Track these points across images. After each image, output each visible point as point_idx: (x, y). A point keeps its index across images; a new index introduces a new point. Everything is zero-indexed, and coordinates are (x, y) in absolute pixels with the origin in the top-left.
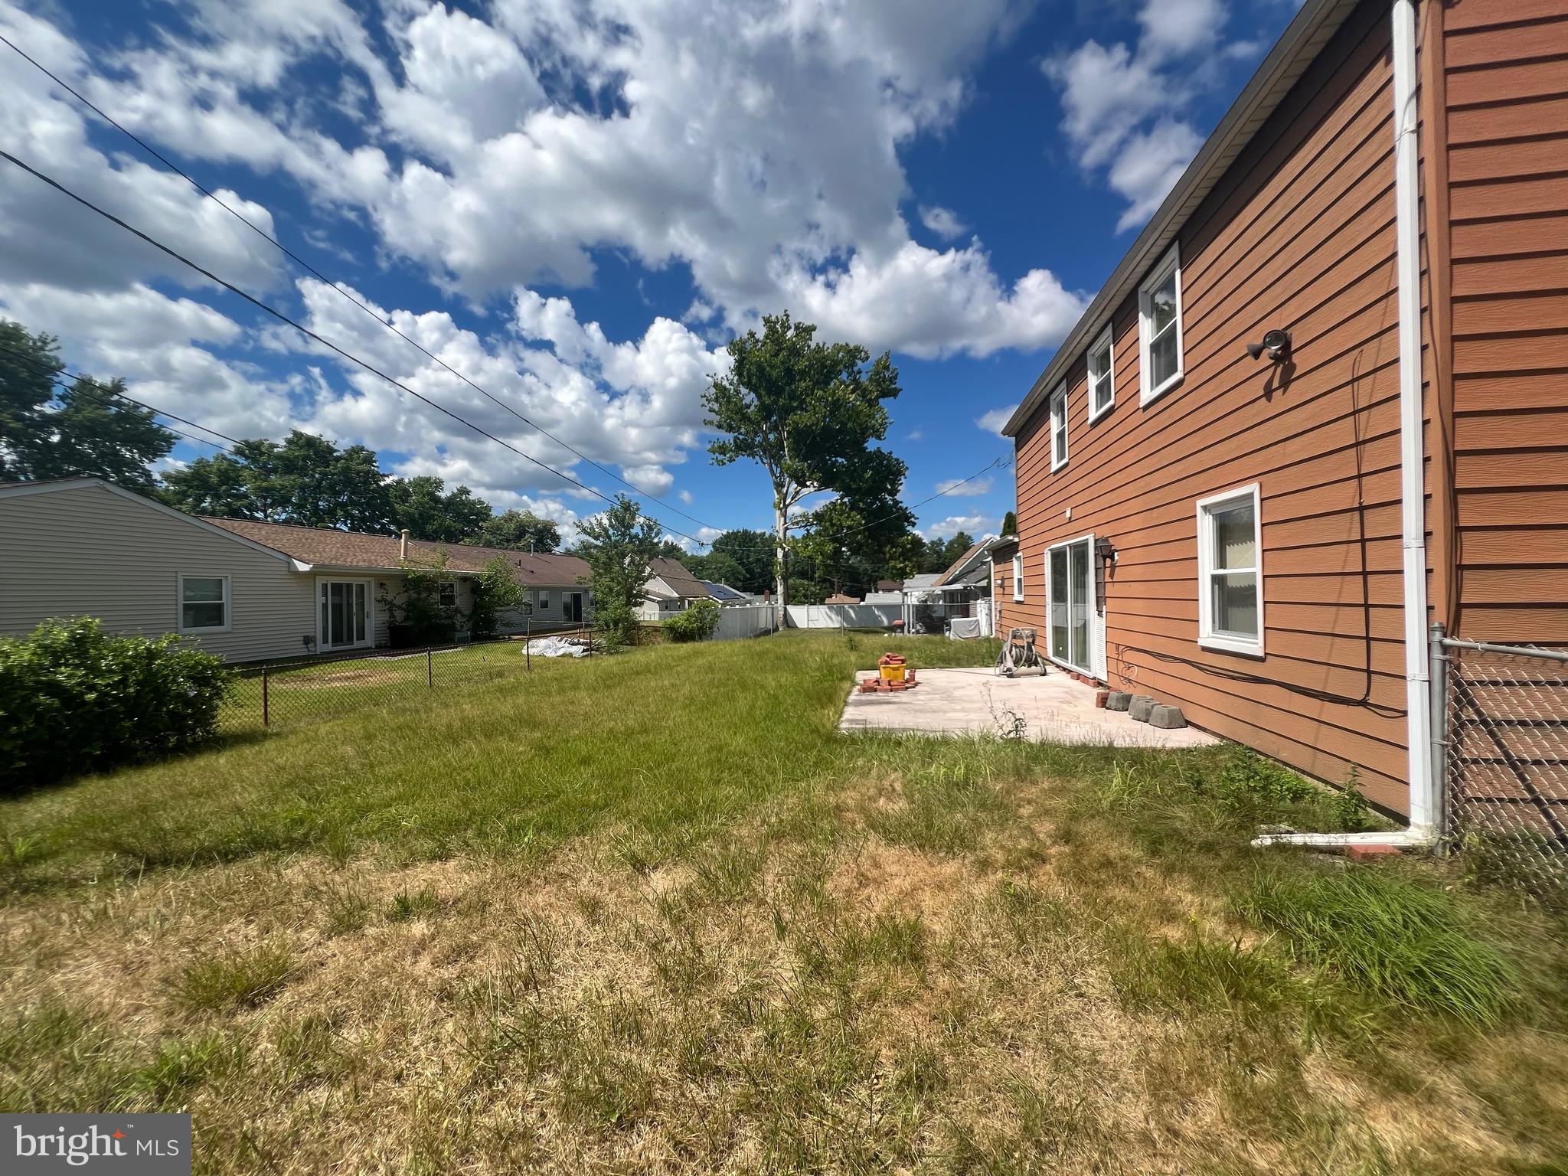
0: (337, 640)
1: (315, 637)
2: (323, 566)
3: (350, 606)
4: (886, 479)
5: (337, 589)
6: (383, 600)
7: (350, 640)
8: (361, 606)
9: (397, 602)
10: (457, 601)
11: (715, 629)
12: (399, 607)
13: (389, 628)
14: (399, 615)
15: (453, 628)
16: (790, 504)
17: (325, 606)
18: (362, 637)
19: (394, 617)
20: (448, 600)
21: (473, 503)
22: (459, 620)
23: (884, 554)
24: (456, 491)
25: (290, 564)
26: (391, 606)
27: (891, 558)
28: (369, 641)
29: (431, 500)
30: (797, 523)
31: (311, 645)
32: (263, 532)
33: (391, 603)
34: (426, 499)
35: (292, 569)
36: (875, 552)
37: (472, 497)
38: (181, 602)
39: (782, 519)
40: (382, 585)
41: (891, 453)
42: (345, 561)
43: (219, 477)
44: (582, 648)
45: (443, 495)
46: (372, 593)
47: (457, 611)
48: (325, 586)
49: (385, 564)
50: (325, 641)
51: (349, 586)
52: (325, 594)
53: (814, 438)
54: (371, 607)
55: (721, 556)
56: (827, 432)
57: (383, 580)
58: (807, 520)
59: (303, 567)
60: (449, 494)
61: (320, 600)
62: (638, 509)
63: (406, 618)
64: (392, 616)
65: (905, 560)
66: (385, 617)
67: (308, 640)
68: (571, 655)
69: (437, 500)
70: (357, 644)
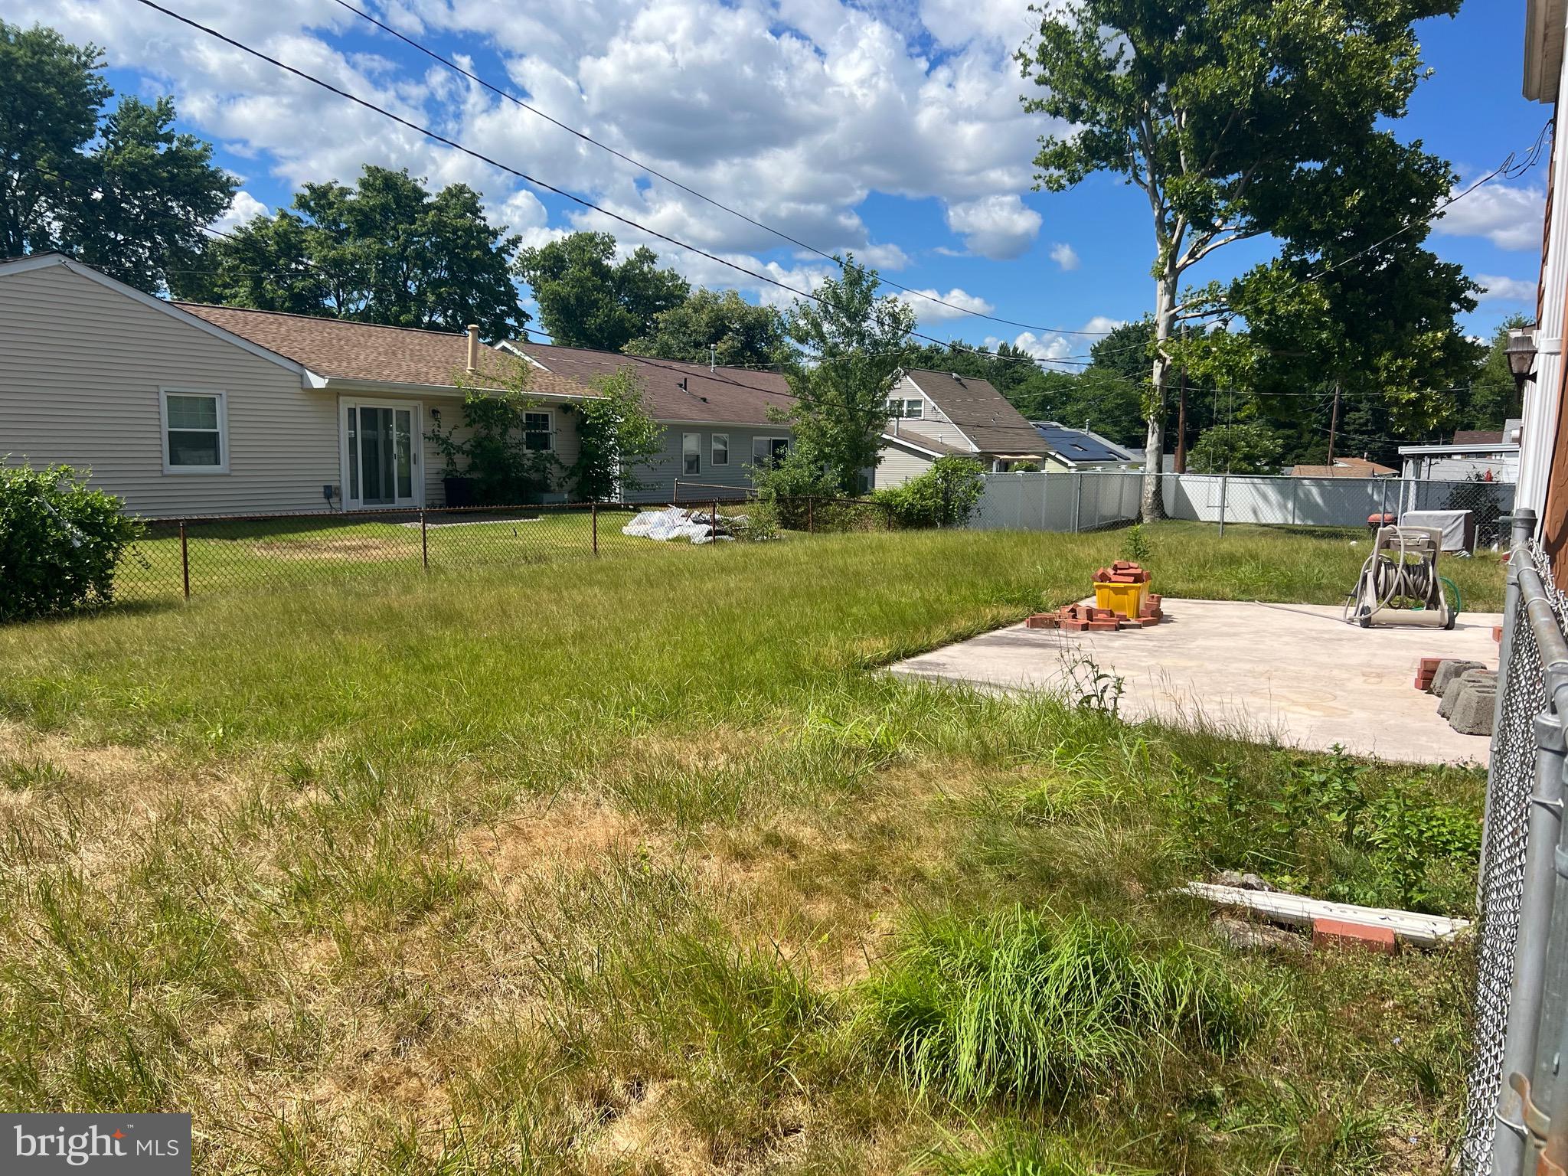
0: (371, 494)
1: (338, 488)
2: (344, 381)
3: (388, 443)
4: (1401, 203)
5: (369, 415)
6: (435, 438)
7: (390, 497)
8: (406, 445)
9: (457, 439)
10: (553, 441)
11: (973, 512)
12: (459, 449)
13: (445, 481)
14: (462, 462)
15: (544, 487)
16: (1185, 266)
17: (353, 442)
18: (407, 492)
19: (453, 463)
20: (538, 441)
21: (660, 278)
22: (555, 473)
23: (1376, 370)
24: (633, 257)
25: (302, 376)
26: (446, 447)
27: (1390, 381)
28: (418, 499)
29: (594, 273)
30: (1195, 306)
31: (334, 500)
32: (283, 330)
33: (445, 441)
34: (587, 272)
35: (306, 386)
36: (1357, 366)
37: (658, 267)
38: (166, 429)
39: (1166, 299)
40: (435, 412)
41: (1418, 144)
42: (380, 375)
43: (277, 243)
44: (707, 528)
45: (614, 263)
46: (420, 424)
47: (552, 458)
48: (352, 412)
49: (439, 380)
50: (354, 495)
51: (387, 413)
52: (352, 426)
53: (1238, 122)
54: (420, 448)
55: (1103, 376)
56: (1266, 109)
57: (437, 405)
58: (1216, 299)
59: (318, 383)
60: (623, 263)
61: (345, 433)
62: (875, 284)
63: (472, 468)
64: (451, 462)
65: (1424, 385)
66: (441, 463)
67: (330, 492)
68: (688, 539)
69: (604, 273)
70: (400, 503)
